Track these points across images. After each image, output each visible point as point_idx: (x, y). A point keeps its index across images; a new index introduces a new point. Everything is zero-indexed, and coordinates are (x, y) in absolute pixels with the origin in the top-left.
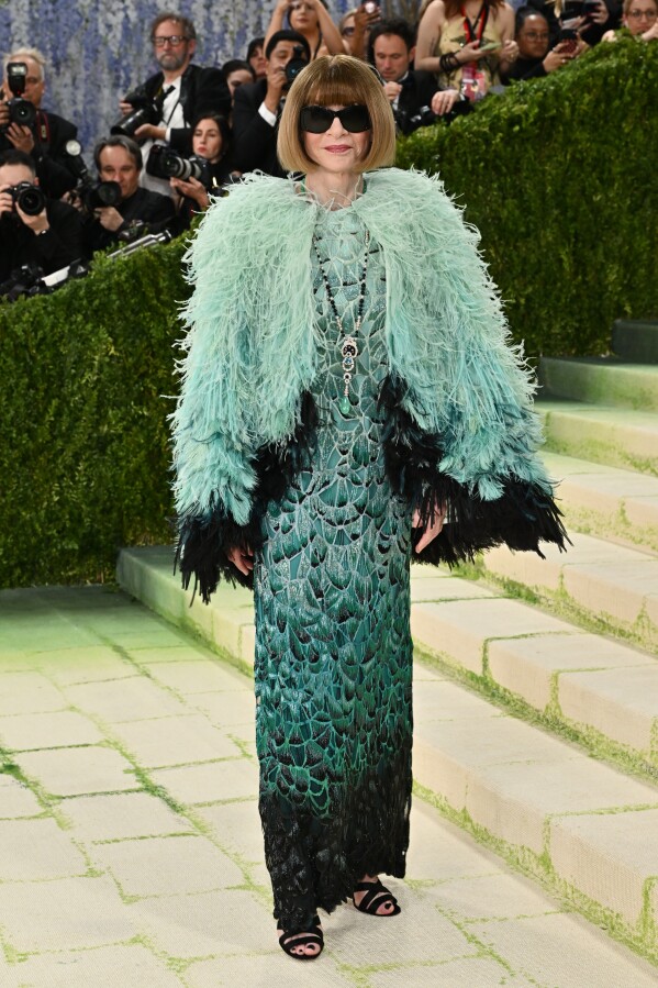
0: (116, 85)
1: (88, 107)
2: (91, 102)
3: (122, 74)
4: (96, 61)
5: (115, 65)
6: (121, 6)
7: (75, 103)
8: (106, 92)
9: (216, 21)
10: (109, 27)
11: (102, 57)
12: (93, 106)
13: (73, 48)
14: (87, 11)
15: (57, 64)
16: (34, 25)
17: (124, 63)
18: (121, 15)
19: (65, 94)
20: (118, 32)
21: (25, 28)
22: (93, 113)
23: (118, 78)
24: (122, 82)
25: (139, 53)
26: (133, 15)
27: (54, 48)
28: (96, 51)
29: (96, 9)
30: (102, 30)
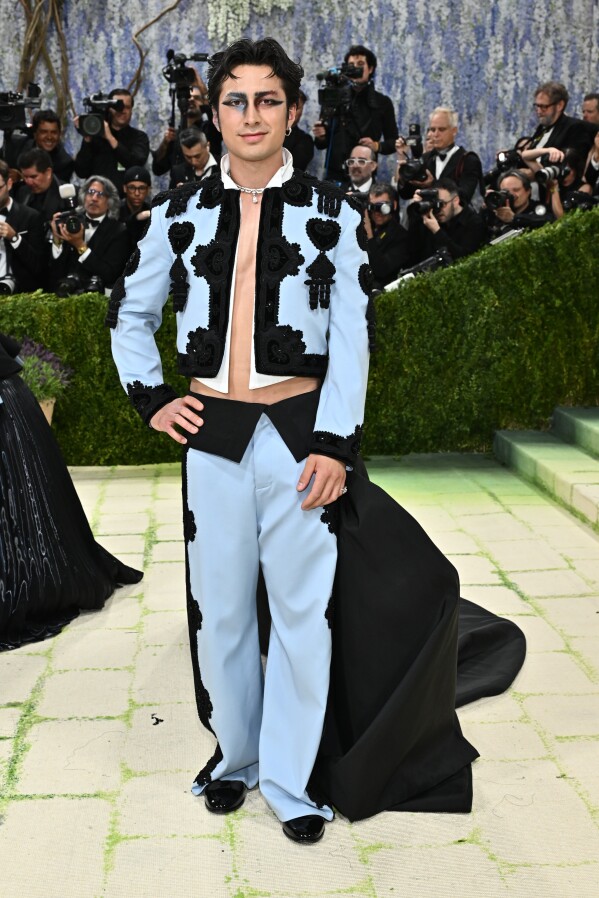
0: (508, 130)
1: (489, 145)
2: (491, 141)
3: (512, 122)
4: (495, 114)
5: (508, 117)
6: (514, 77)
7: (481, 142)
8: (502, 135)
9: (576, 85)
10: (505, 91)
11: (500, 112)
12: (493, 144)
13: (481, 106)
14: (491, 81)
15: (470, 117)
16: (456, 91)
17: (514, 115)
18: (513, 83)
19: (475, 136)
20: (511, 95)
21: (450, 94)
22: (493, 149)
23: (510, 125)
24: (512, 127)
25: (524, 108)
26: (521, 83)
27: (468, 107)
28: (496, 108)
29: (497, 80)
30: (500, 94)
